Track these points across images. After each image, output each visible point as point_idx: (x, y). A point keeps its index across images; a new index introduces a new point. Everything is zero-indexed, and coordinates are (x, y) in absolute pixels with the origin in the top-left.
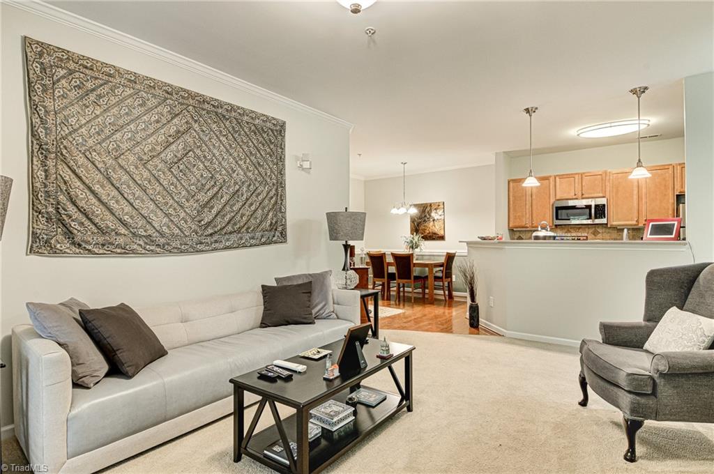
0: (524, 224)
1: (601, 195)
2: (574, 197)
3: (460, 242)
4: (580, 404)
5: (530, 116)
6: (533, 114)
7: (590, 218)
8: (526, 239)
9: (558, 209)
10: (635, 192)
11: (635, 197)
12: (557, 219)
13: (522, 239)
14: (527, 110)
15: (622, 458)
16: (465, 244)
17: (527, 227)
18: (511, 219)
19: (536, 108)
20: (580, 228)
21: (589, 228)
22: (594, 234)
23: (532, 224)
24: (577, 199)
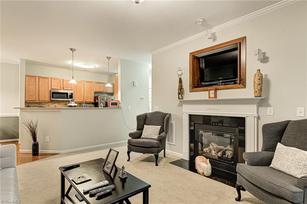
0: (34, 99)
1: (71, 89)
2: (60, 89)
3: (14, 108)
4: (128, 161)
5: (73, 52)
6: (74, 52)
7: (67, 98)
8: (32, 107)
9: (53, 93)
10: (83, 90)
11: (83, 92)
12: (53, 97)
13: (30, 107)
14: (72, 49)
15: (155, 166)
16: (19, 109)
17: (36, 101)
18: (27, 97)
19: (76, 50)
20: (59, 102)
21: (63, 102)
22: (65, 105)
23: (39, 99)
24: (61, 89)
